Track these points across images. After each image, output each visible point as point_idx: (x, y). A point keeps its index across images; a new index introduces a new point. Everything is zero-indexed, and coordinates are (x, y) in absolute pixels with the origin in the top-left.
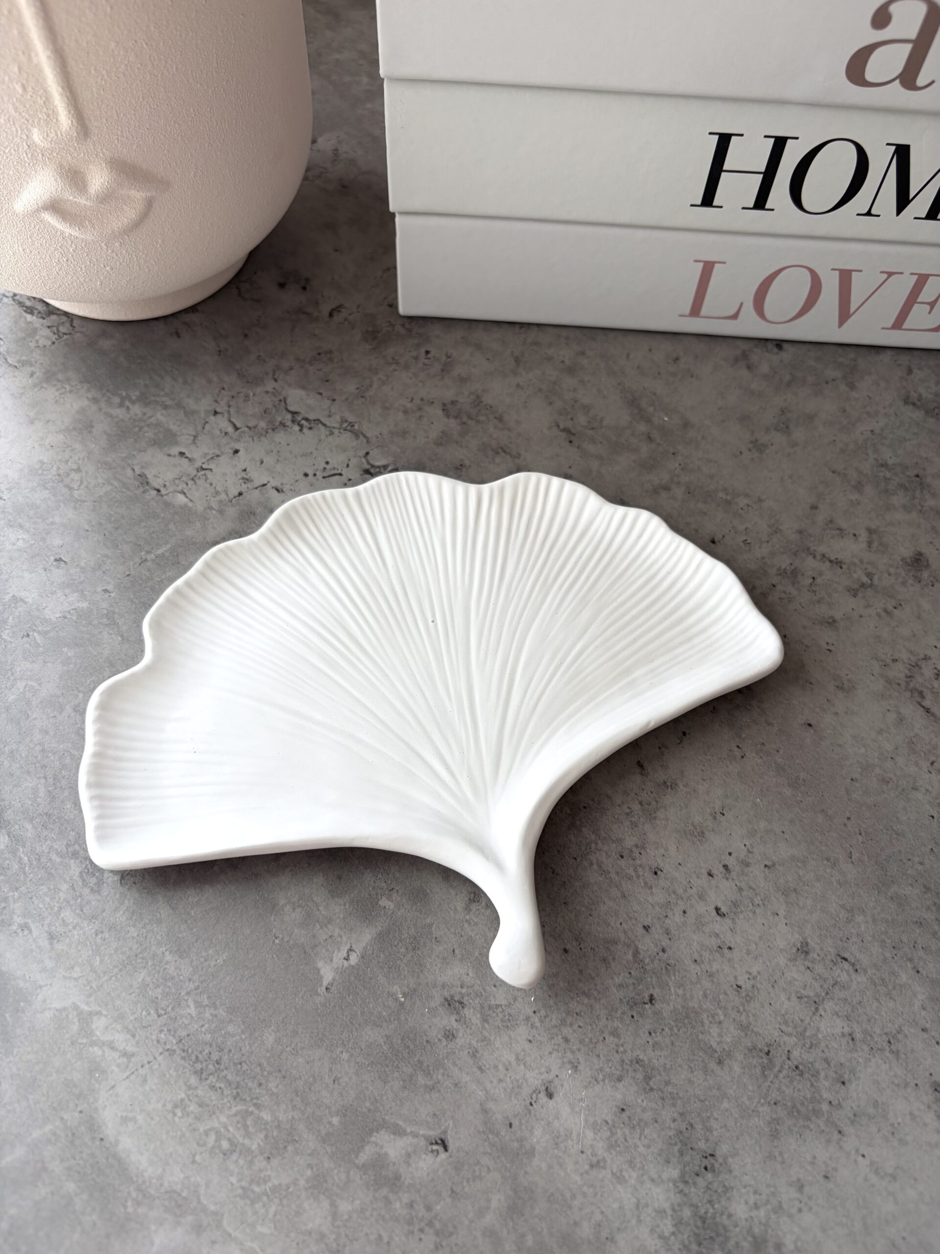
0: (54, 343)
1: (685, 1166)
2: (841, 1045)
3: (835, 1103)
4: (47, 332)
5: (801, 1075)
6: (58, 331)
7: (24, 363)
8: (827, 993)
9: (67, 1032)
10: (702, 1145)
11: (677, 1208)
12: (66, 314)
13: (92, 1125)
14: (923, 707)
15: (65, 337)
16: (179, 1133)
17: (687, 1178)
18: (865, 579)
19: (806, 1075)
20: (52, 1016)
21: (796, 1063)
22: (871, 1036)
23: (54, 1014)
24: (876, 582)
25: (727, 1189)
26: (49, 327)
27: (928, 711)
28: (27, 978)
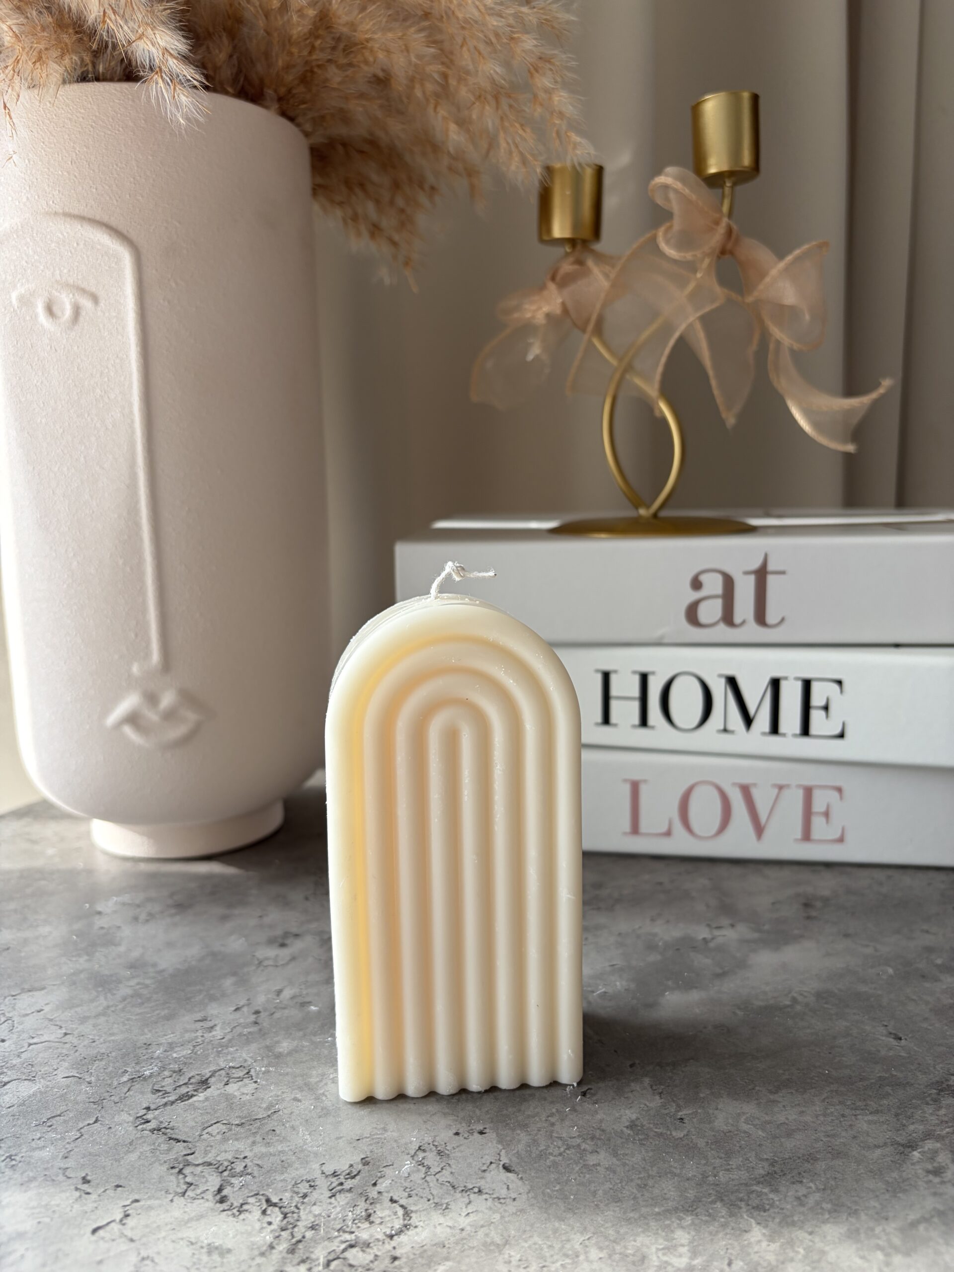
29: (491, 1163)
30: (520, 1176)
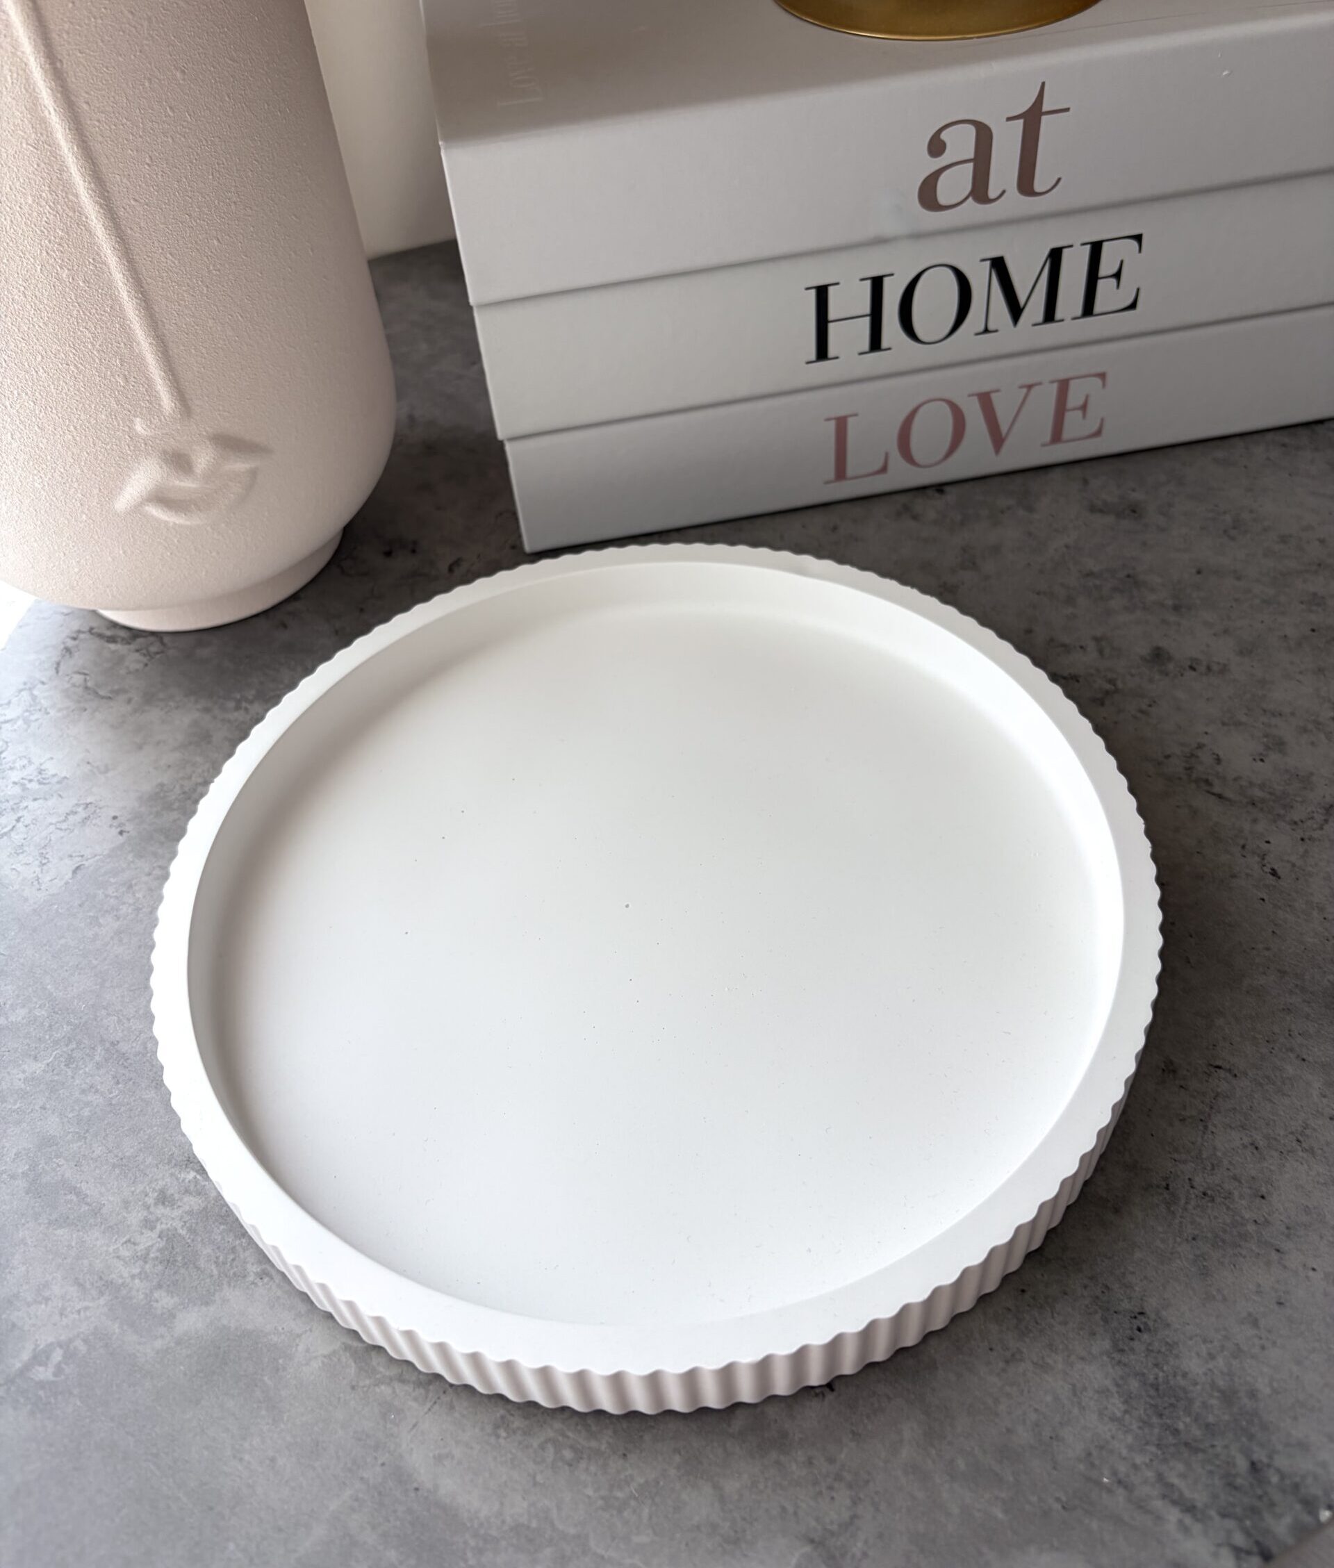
0: (146, 665)
1: (1114, 1333)
2: (1246, 1158)
3: (1261, 1220)
4: (137, 656)
5: (1213, 1200)
6: (148, 651)
7: (117, 692)
8: (1211, 1108)
9: (344, 1378)
10: (1126, 1305)
11: (1121, 1382)
12: (153, 633)
13: (401, 1476)
14: (1214, 794)
15: (158, 656)
16: (509, 1456)
17: (1121, 1346)
18: (1108, 687)
19: (1218, 1200)
20: (320, 1365)
21: (1202, 1189)
22: (1275, 1139)
23: (323, 1362)
24: (1120, 685)
25: (1171, 1346)
27: (1220, 796)
28: (280, 1329)
29: (82, 856)
30: (70, 881)
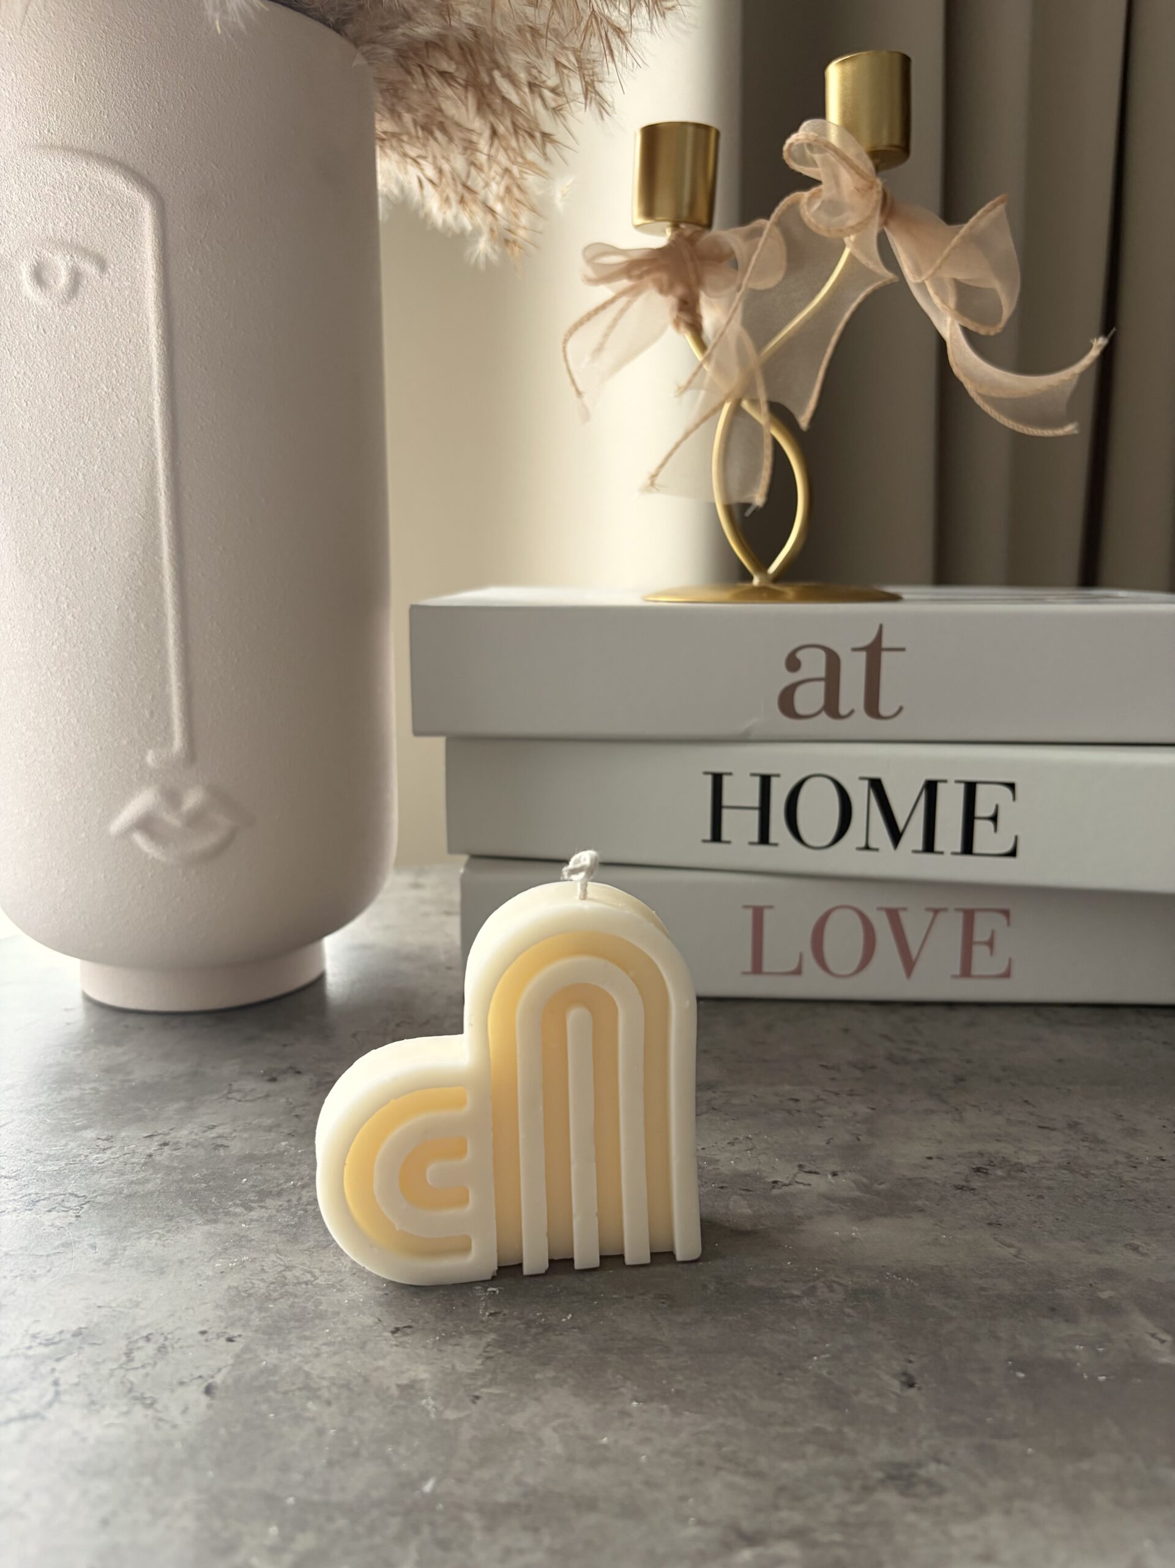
0: (77, 1216)
26: (49, 1211)
30: (212, 1403)
